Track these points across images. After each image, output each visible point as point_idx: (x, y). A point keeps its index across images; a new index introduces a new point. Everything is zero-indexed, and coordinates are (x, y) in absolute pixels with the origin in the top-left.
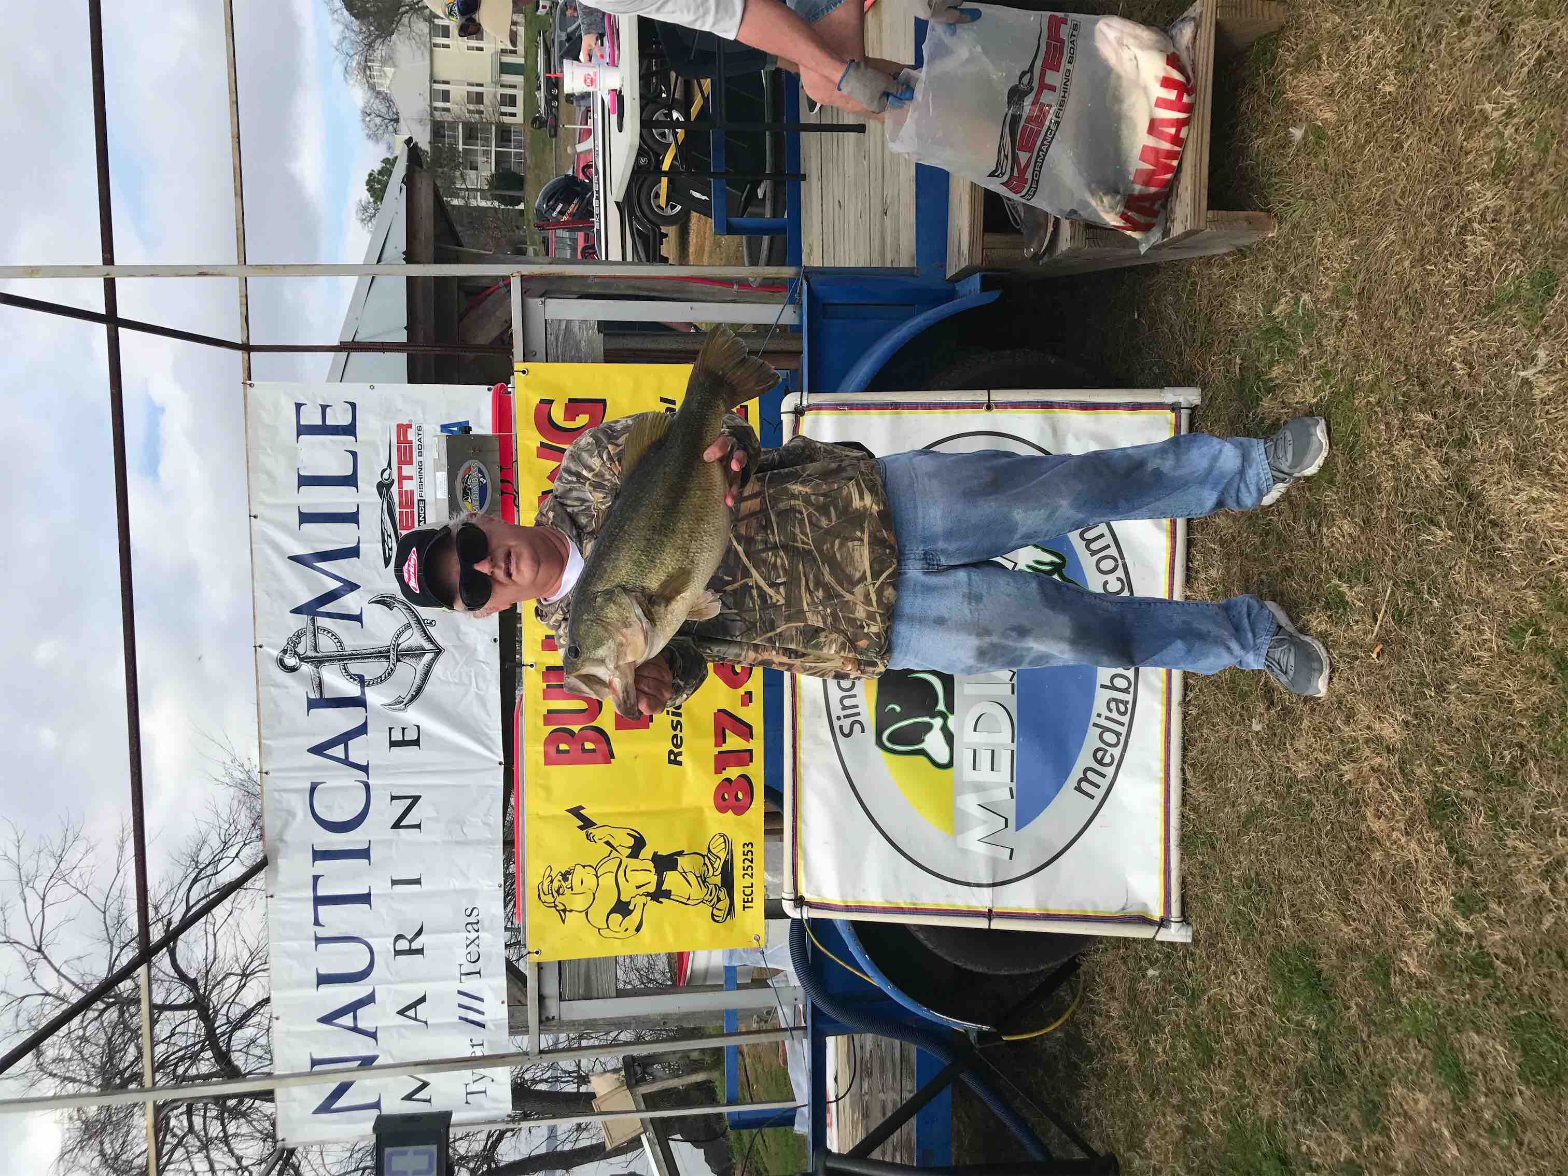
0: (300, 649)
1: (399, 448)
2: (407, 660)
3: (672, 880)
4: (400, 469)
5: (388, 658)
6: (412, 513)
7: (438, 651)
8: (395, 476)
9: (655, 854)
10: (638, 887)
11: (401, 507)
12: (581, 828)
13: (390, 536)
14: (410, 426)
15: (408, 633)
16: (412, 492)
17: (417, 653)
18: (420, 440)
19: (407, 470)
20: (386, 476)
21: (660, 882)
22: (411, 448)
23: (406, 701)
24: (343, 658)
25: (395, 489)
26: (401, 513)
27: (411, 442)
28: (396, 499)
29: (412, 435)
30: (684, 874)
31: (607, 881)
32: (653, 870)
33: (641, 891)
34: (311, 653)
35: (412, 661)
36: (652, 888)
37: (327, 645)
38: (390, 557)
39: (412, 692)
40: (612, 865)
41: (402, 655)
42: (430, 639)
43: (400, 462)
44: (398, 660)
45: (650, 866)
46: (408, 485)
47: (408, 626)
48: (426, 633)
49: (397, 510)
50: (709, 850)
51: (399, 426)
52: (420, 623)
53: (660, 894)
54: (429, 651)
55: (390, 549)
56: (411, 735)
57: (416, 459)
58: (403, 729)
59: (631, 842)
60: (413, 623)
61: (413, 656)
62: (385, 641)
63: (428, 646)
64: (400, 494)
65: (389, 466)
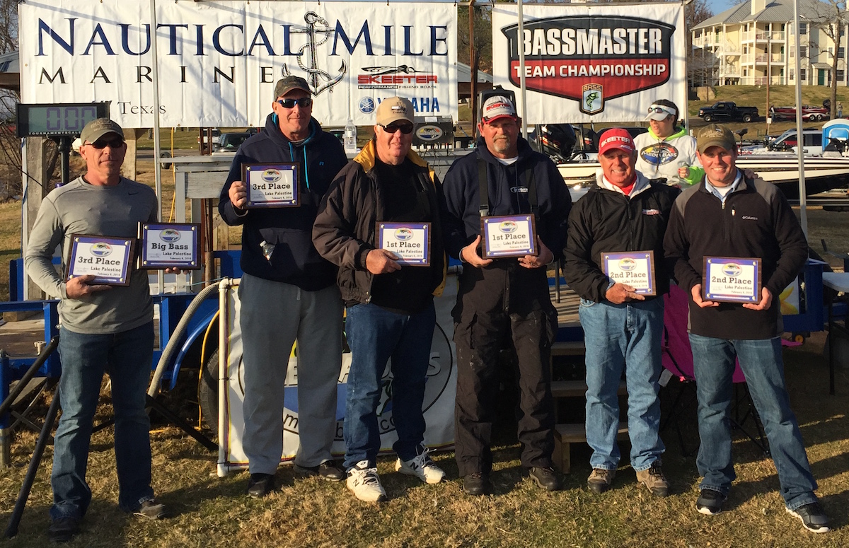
0: (317, 24)
1: (425, 76)
2: (311, 78)
4: (415, 77)
5: (313, 68)
6: (391, 83)
7: (316, 94)
8: (410, 74)
11: (395, 77)
13: (379, 71)
14: (436, 82)
15: (326, 79)
16: (402, 83)
17: (315, 84)
18: (429, 87)
19: (413, 80)
22: (425, 83)
24: (312, 45)
25: (402, 74)
26: (391, 77)
28: (397, 74)
34: (315, 29)
35: (310, 80)
37: (319, 38)
38: (367, 71)
41: (313, 76)
42: (322, 90)
43: (418, 77)
44: (311, 73)
46: (405, 80)
47: (329, 78)
48: (325, 89)
49: (392, 75)
51: (436, 77)
52: (331, 85)
54: (316, 89)
55: (371, 71)
56: (268, 78)
57: (418, 85)
58: (271, 74)
60: (332, 81)
61: (313, 81)
62: (322, 66)
63: (318, 89)
64: (402, 77)
65: (415, 71)
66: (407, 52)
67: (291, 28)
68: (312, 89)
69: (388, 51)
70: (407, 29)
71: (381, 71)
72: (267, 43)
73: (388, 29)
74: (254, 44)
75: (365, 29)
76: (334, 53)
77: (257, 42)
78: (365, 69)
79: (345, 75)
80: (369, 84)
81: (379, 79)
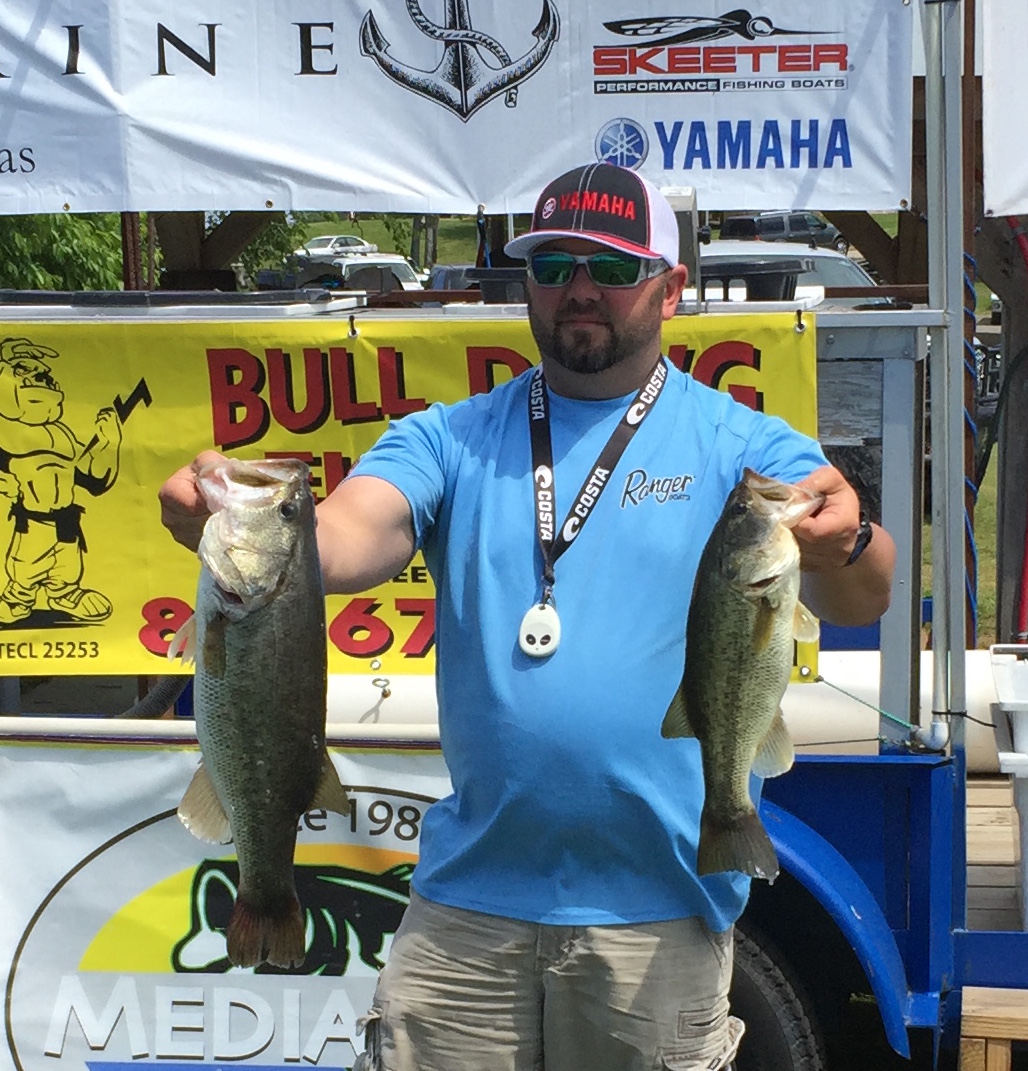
1: (807, 48)
2: (449, 59)
3: (43, 534)
4: (770, 49)
5: (453, 26)
6: (698, 70)
7: (464, 111)
8: (759, 41)
9: (81, 509)
10: (30, 484)
11: (708, 50)
12: (117, 401)
13: (658, 31)
14: (843, 67)
15: (496, 62)
16: (734, 69)
17: (461, 75)
18: (820, 83)
19: (769, 61)
20: (761, 25)
21: (39, 517)
22: (808, 68)
23: (381, 54)
25: (736, 40)
26: (697, 50)
27: (817, 68)
28: (722, 42)
29: (830, 69)
30: (52, 552)
31: (40, 438)
32: (57, 507)
33: (26, 489)
35: (446, 66)
36: (30, 504)
38: (623, 32)
39: (395, 65)
40: (63, 444)
41: (456, 50)
42: (484, 97)
43: (783, 50)
44: (448, 43)
45: (64, 502)
46: (744, 61)
47: (506, 61)
48: (493, 91)
49: (701, 44)
50: (85, 592)
51: (843, 49)
52: (511, 81)
53: (21, 517)
54: (464, 97)
55: (635, 32)
56: (319, 60)
57: (789, 77)
58: (330, 47)
59: (98, 474)
60: (512, 68)
61: (456, 68)
62: (481, 22)
63: (472, 94)
64: (731, 50)
65: (777, 31)
68: (455, 94)
71: (667, 33)
78: (616, 27)
79: (555, 47)
80: (627, 76)
81: (660, 60)
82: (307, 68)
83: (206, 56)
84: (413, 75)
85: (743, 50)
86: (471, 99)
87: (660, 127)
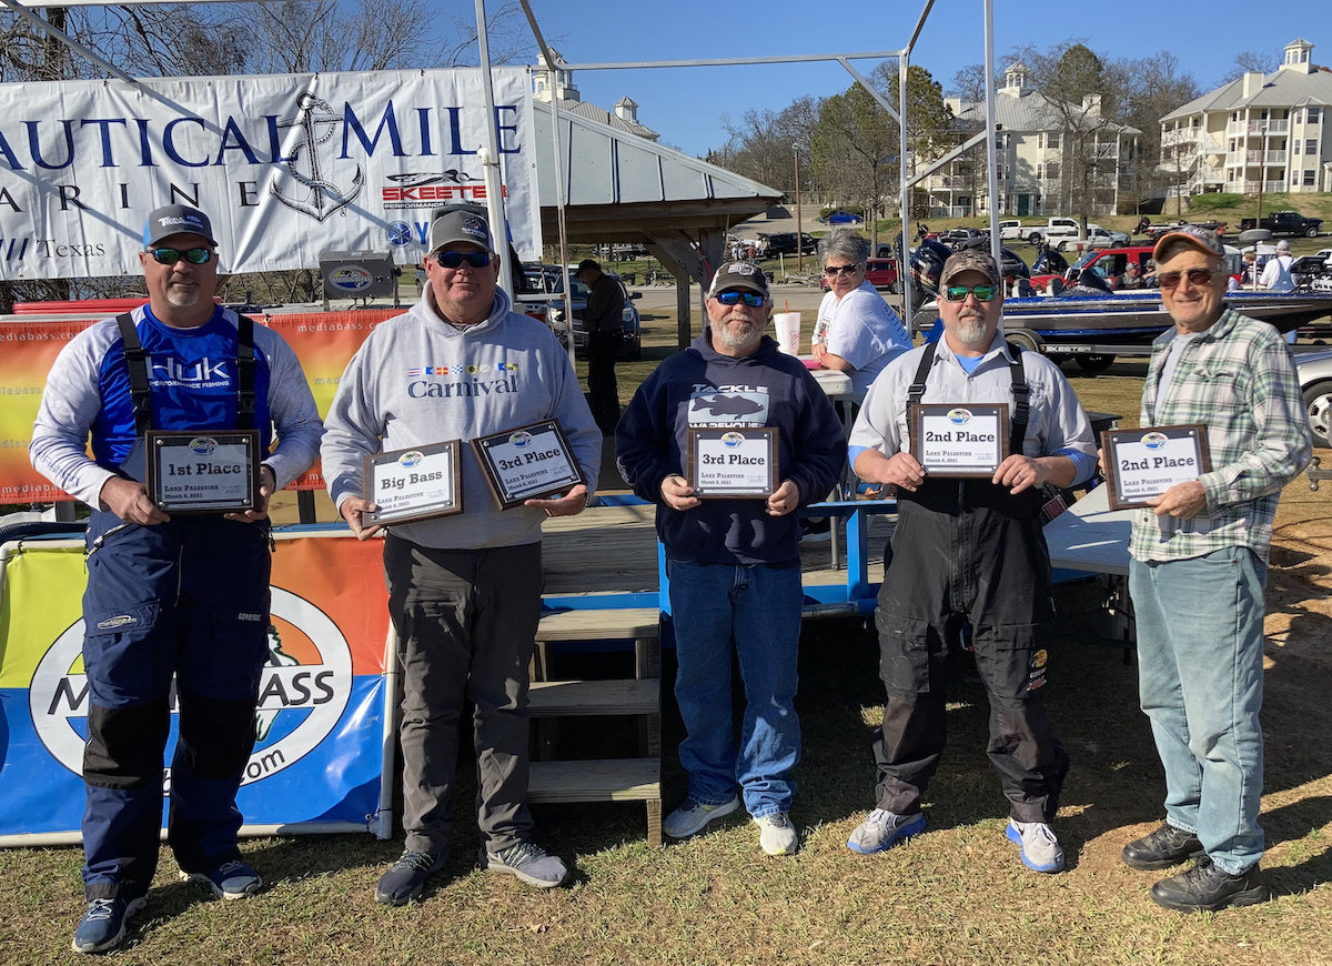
0: (316, 109)
2: (312, 194)
4: (468, 188)
5: (313, 180)
6: (433, 198)
7: (321, 219)
8: (463, 184)
11: (438, 188)
15: (334, 196)
16: (450, 198)
17: (318, 202)
19: (468, 193)
20: (463, 176)
23: (279, 195)
24: (310, 143)
25: (452, 183)
26: (433, 189)
28: (442, 184)
34: (313, 118)
35: (311, 198)
37: (320, 131)
38: (396, 180)
39: (286, 200)
41: (316, 190)
42: (330, 212)
43: (474, 188)
44: (311, 187)
46: (455, 194)
47: (340, 195)
48: (334, 209)
52: (343, 204)
54: (320, 212)
55: (403, 180)
56: (250, 199)
58: (255, 193)
60: (343, 199)
61: (316, 199)
62: (327, 177)
63: (324, 211)
64: (449, 188)
65: (471, 179)
66: (457, 149)
67: (278, 120)
68: (316, 211)
69: (426, 150)
70: (454, 112)
71: (418, 181)
72: (244, 145)
73: (424, 113)
74: (223, 147)
75: (390, 117)
76: (344, 156)
77: (227, 145)
78: (392, 178)
79: (363, 188)
80: (399, 201)
81: (416, 193)
82: (244, 203)
83: (194, 199)
84: (295, 203)
85: (455, 188)
86: (324, 213)
87: (417, 225)
